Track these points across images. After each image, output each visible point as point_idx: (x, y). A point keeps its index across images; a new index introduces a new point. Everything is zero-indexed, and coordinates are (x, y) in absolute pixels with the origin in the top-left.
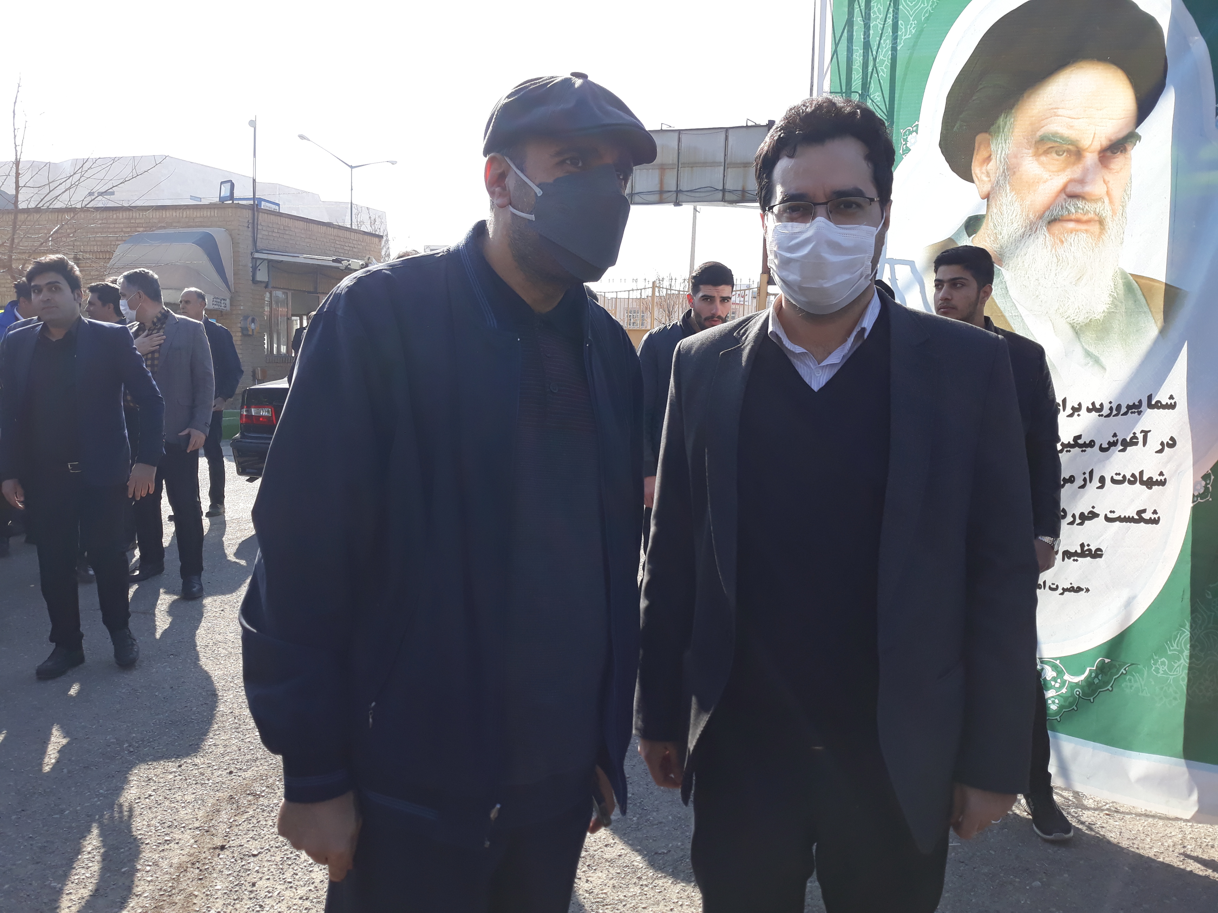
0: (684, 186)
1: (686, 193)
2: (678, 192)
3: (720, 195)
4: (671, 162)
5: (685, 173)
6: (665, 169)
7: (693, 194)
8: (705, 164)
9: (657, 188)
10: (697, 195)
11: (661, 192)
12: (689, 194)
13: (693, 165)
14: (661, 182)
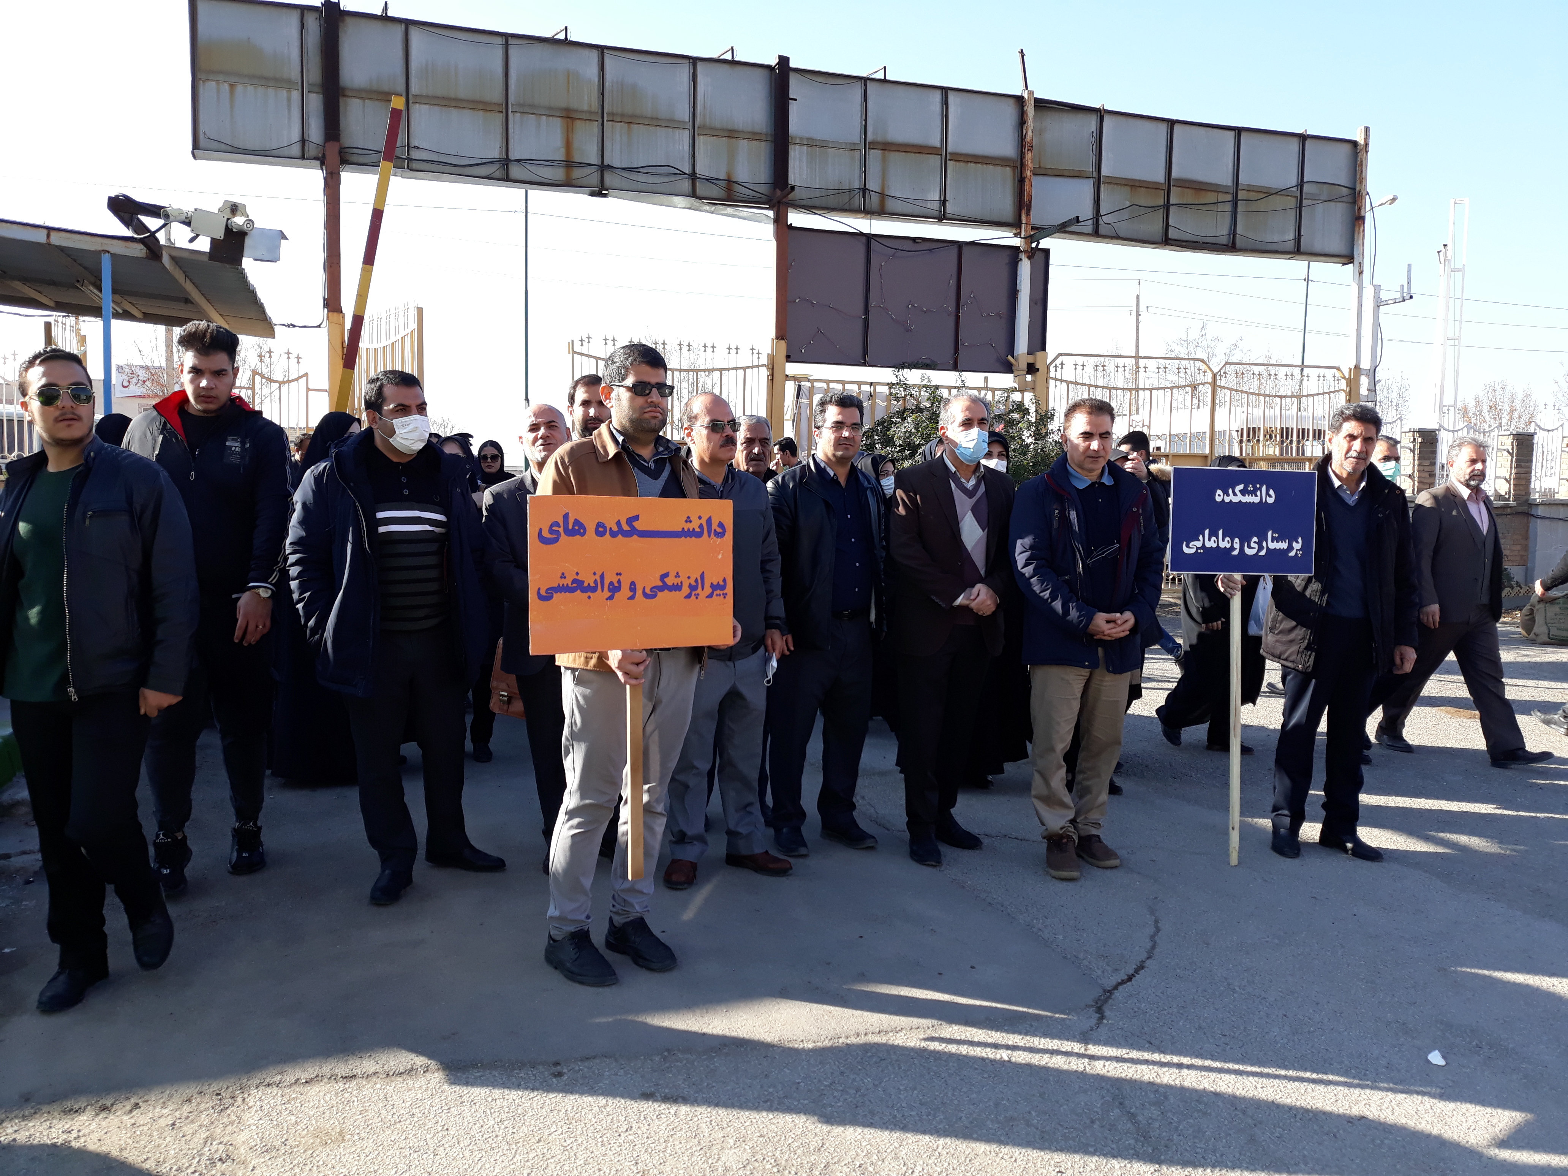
0: (614, 158)
1: (618, 171)
2: (603, 168)
3: (686, 185)
4: (586, 108)
5: (616, 133)
6: (573, 119)
7: (634, 176)
8: (655, 122)
9: (560, 155)
10: (642, 178)
11: (569, 164)
12: (625, 174)
13: (630, 120)
14: (568, 145)
